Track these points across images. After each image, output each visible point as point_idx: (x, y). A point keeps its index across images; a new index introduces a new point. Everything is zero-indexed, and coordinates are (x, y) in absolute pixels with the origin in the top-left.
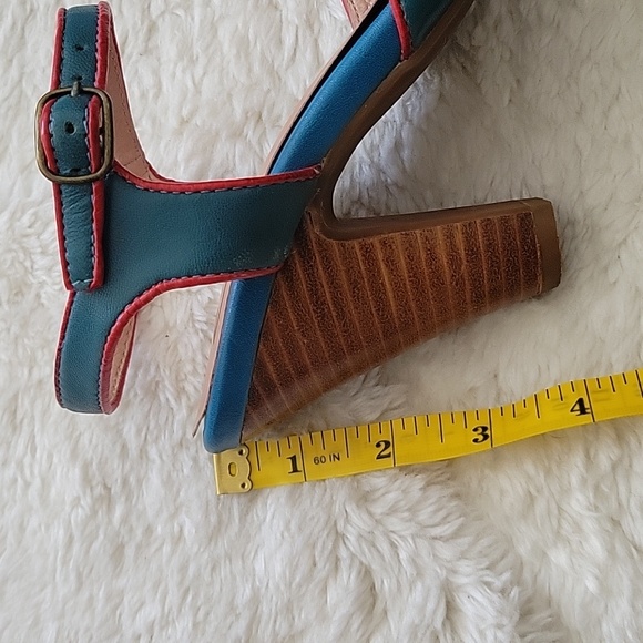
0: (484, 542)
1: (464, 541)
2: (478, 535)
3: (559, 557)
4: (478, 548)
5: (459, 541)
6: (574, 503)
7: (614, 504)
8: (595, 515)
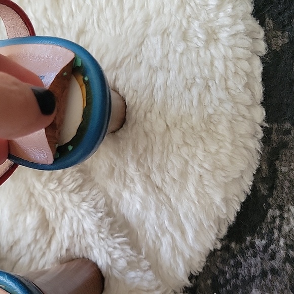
0: (94, 192)
1: (84, 193)
2: (90, 190)
3: (126, 195)
4: (90, 196)
5: (82, 193)
6: (130, 169)
7: (146, 168)
8: (138, 173)
